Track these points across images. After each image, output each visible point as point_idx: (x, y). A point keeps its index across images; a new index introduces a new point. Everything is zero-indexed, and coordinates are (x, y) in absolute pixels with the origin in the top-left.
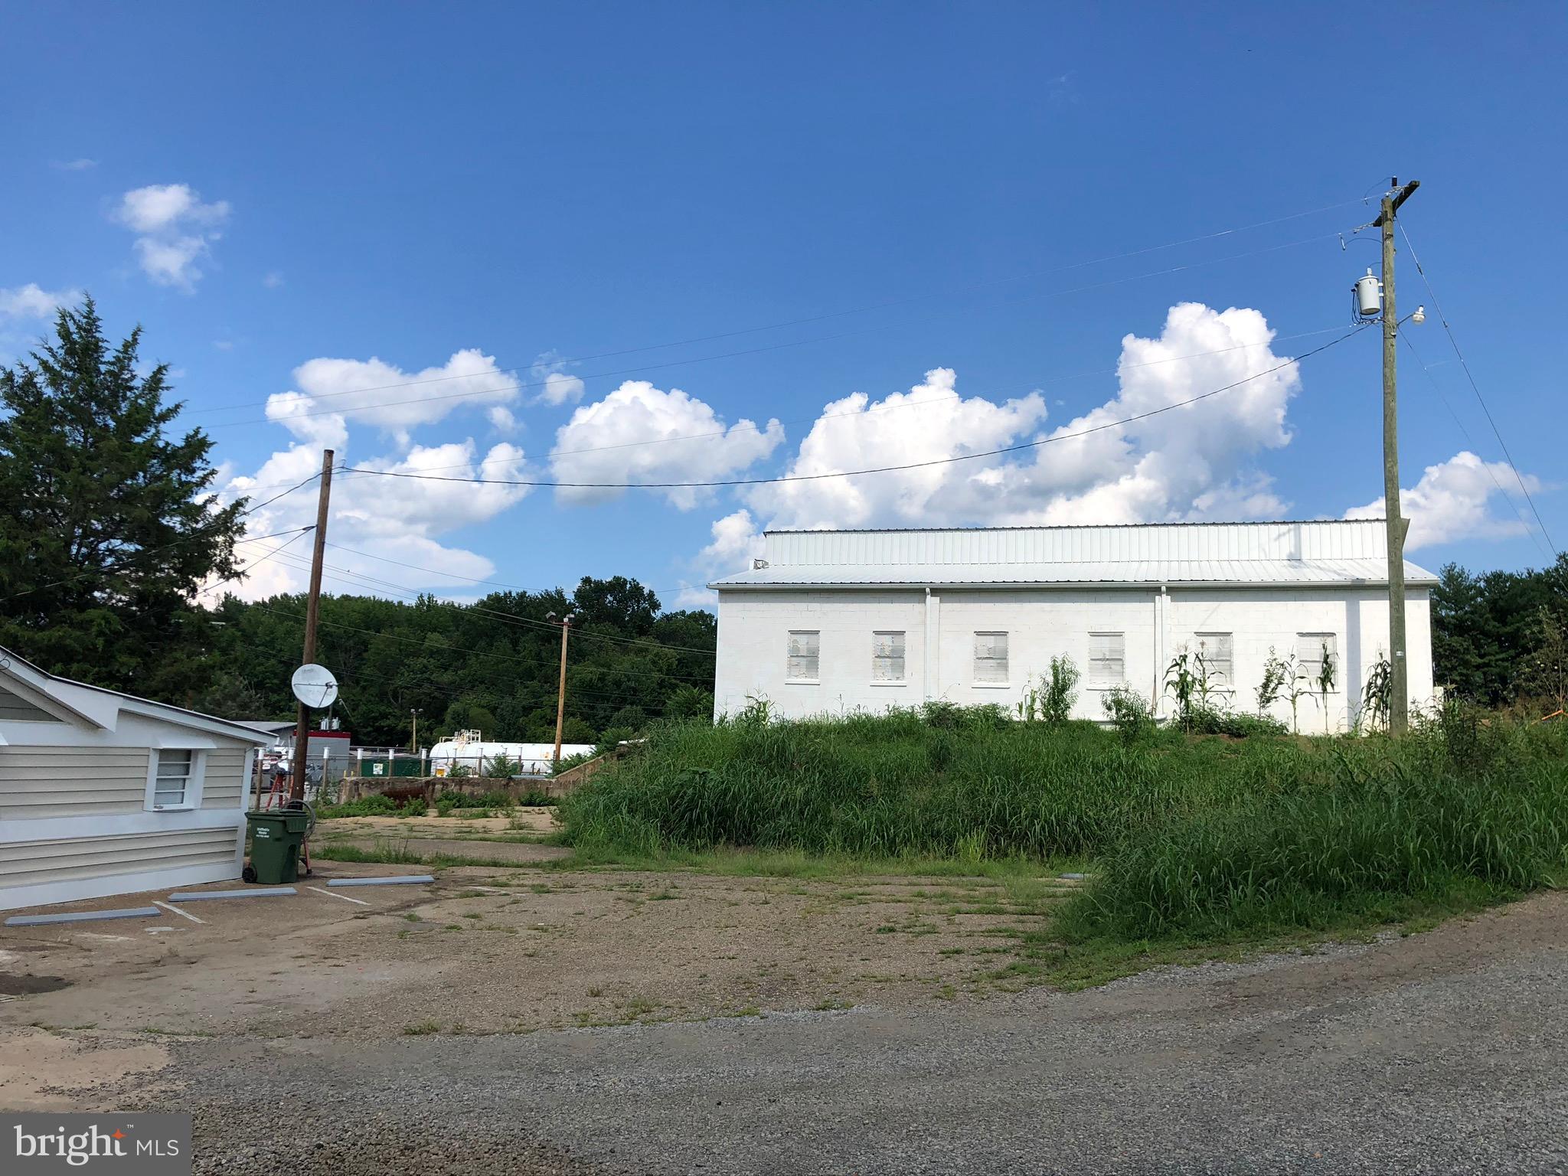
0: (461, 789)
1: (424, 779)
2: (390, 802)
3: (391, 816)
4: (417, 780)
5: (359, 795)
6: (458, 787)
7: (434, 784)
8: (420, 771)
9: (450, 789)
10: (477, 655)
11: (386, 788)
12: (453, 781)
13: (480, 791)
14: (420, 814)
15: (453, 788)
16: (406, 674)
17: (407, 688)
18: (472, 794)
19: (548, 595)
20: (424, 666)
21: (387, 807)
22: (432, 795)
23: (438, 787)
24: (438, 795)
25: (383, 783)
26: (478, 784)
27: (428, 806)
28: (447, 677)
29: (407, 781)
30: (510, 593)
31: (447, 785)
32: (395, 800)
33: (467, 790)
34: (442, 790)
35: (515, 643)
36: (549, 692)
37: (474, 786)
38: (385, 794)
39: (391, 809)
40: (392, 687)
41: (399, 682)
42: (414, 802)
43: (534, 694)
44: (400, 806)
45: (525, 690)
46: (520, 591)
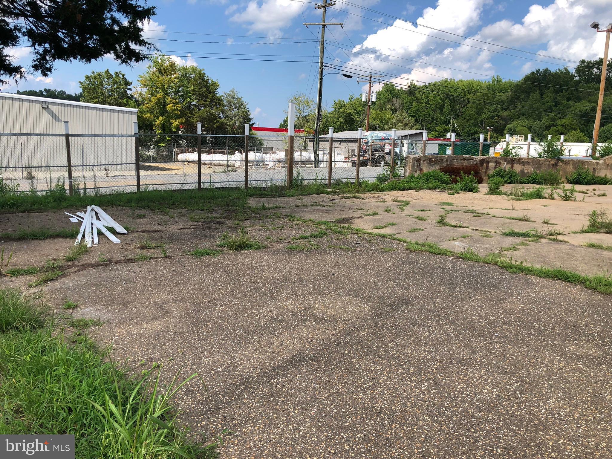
0: (512, 167)
1: (480, 157)
2: (447, 177)
3: (443, 190)
4: (472, 159)
5: (421, 170)
6: (509, 166)
7: (488, 162)
8: (478, 151)
9: (502, 167)
10: (521, 102)
11: (445, 165)
12: (505, 160)
13: (530, 169)
14: (471, 190)
15: (505, 166)
16: (487, 113)
17: (487, 119)
18: (522, 171)
19: (560, 71)
20: (495, 109)
21: (443, 182)
22: (486, 172)
23: (492, 165)
24: (491, 172)
25: (442, 160)
26: (528, 163)
27: (480, 181)
28: (506, 114)
29: (464, 159)
30: (539, 70)
31: (500, 163)
32: (451, 175)
33: (518, 168)
34: (495, 167)
35: (542, 94)
36: (561, 118)
37: (524, 165)
38: (442, 170)
39: (447, 183)
40: (480, 119)
41: (483, 116)
42: (467, 178)
43: (553, 120)
44: (454, 182)
45: (547, 117)
46: (544, 68)
